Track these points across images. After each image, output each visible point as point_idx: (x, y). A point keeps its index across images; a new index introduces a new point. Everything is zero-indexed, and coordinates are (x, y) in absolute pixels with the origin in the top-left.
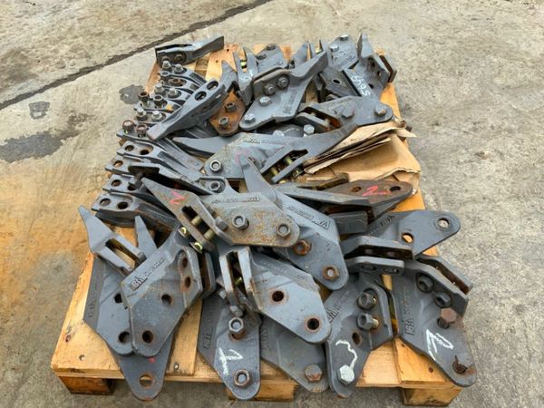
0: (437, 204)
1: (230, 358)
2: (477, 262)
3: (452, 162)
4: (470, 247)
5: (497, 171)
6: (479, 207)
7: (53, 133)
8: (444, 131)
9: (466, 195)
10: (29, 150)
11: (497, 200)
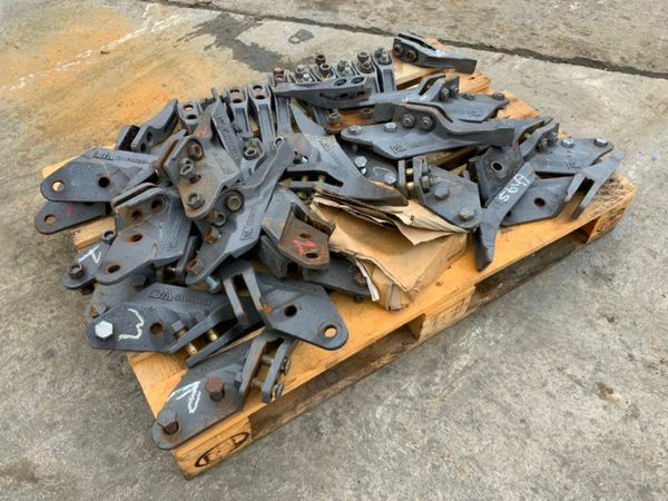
0: (464, 371)
1: (94, 256)
2: (405, 448)
3: (555, 361)
4: (424, 431)
5: (593, 421)
6: (500, 419)
7: (285, 60)
8: (606, 331)
9: (508, 398)
10: (254, 59)
11: (534, 436)
